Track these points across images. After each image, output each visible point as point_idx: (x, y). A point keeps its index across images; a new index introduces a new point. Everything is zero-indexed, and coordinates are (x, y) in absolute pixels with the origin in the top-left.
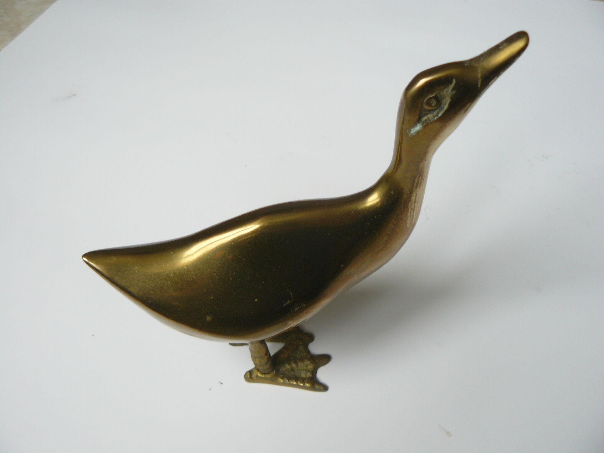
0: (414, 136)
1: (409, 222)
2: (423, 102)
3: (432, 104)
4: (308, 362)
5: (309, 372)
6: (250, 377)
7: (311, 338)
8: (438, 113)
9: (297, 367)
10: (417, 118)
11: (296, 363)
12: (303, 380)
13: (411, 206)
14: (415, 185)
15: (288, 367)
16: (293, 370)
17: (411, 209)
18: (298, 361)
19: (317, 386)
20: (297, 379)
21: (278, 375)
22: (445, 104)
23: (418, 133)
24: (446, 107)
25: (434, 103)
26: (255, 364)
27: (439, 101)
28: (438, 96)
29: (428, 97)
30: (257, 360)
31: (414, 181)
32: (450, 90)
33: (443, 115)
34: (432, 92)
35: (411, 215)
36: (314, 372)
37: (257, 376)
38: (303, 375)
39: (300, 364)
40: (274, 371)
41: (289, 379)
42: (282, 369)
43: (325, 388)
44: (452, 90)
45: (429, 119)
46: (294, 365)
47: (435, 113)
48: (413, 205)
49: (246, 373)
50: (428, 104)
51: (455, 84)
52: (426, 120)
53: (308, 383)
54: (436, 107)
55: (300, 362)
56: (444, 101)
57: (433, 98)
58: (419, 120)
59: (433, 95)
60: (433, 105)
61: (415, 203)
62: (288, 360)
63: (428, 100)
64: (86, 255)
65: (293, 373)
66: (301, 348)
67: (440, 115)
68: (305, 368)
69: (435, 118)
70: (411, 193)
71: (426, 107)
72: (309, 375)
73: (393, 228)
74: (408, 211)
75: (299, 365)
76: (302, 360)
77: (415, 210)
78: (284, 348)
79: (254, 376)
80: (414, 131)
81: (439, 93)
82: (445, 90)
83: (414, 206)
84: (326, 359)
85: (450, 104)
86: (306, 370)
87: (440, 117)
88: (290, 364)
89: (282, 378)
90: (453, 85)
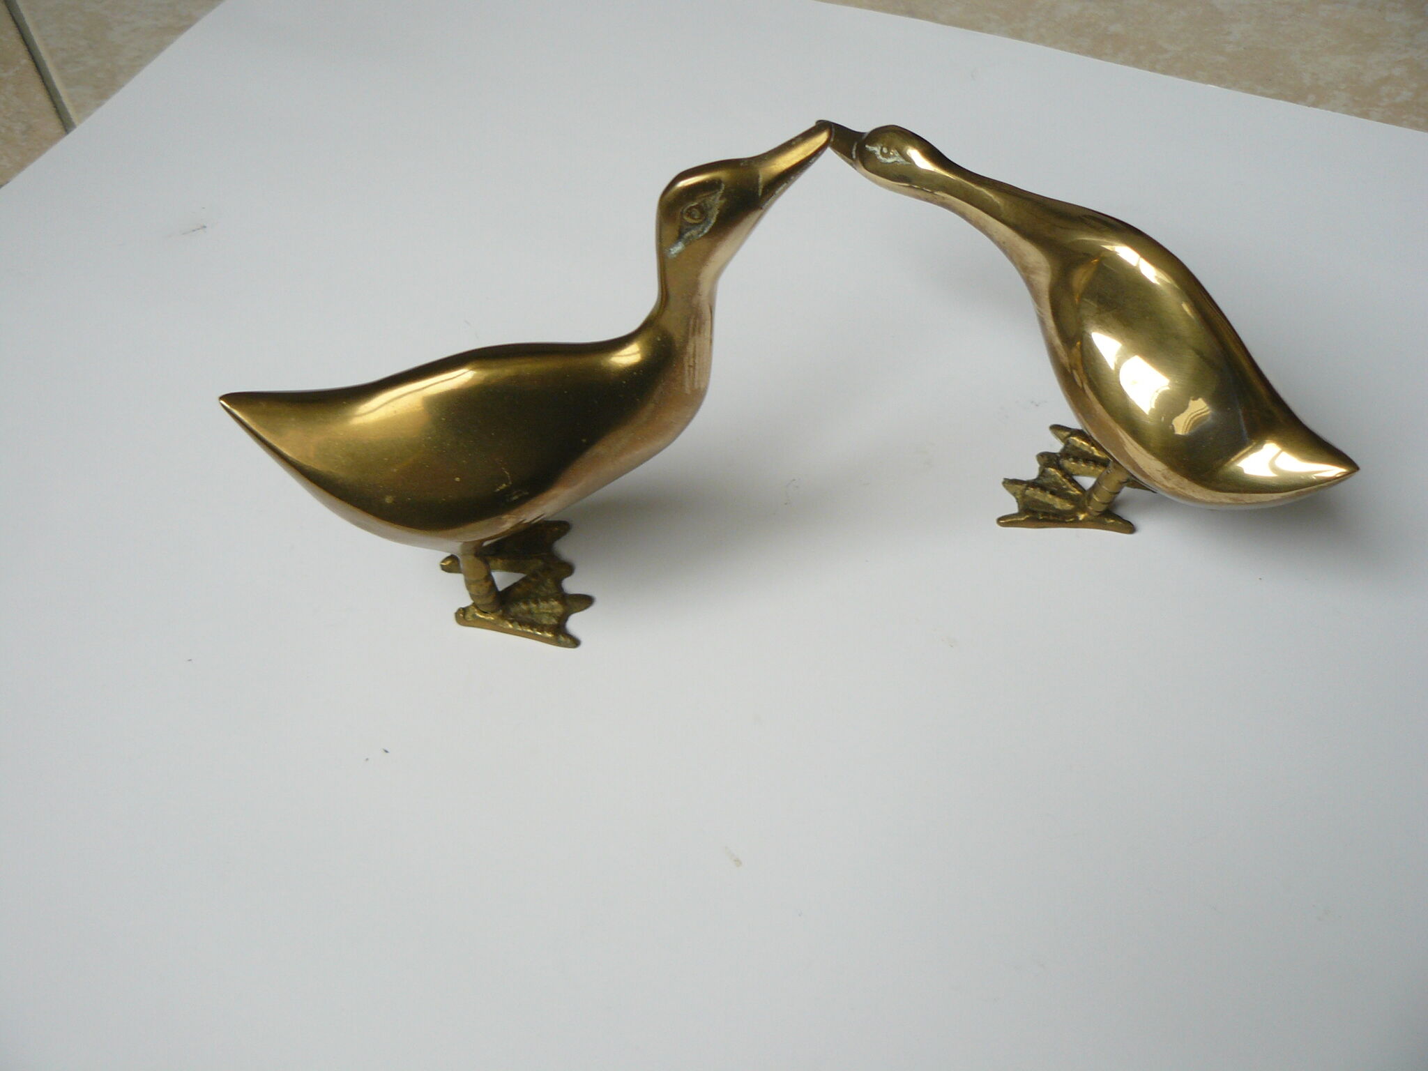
0: (675, 258)
1: (687, 385)
2: (682, 213)
3: (694, 215)
4: (555, 603)
5: (554, 617)
6: (463, 616)
7: (569, 569)
8: (703, 229)
9: (538, 608)
10: (677, 234)
11: (536, 602)
12: (543, 628)
13: (688, 362)
14: (691, 329)
15: (524, 607)
16: (530, 612)
17: (690, 366)
18: (539, 600)
19: (562, 638)
20: (533, 625)
21: (504, 617)
22: (712, 217)
23: (680, 254)
24: (713, 221)
25: (697, 213)
26: (472, 596)
27: (704, 212)
28: (703, 204)
29: (688, 207)
30: (473, 587)
31: (688, 325)
32: (718, 198)
33: (710, 232)
34: (693, 200)
35: (689, 375)
36: (563, 618)
37: (474, 616)
38: (545, 622)
39: (543, 605)
40: (501, 611)
41: (521, 624)
42: (514, 610)
43: (575, 642)
44: (721, 199)
45: (692, 236)
46: (534, 606)
47: (700, 229)
48: (692, 360)
49: (459, 610)
50: (690, 215)
51: (725, 191)
52: (689, 238)
53: (548, 632)
54: (701, 220)
55: (542, 601)
56: (710, 213)
57: (694, 207)
58: (680, 237)
59: (695, 204)
60: (696, 217)
61: (694, 356)
62: (526, 598)
63: (688, 209)
64: (225, 398)
65: (529, 617)
66: (549, 582)
67: (706, 231)
68: (550, 611)
69: (700, 235)
70: (686, 341)
71: (689, 220)
72: (554, 621)
73: (662, 393)
74: (683, 367)
75: (541, 607)
76: (546, 599)
77: (697, 367)
78: (523, 580)
79: (469, 616)
80: (675, 251)
81: (704, 202)
82: (712, 198)
83: (694, 362)
84: (585, 601)
85: (719, 218)
86: (550, 615)
87: (706, 234)
88: (526, 603)
89: (511, 622)
90: (721, 192)
